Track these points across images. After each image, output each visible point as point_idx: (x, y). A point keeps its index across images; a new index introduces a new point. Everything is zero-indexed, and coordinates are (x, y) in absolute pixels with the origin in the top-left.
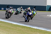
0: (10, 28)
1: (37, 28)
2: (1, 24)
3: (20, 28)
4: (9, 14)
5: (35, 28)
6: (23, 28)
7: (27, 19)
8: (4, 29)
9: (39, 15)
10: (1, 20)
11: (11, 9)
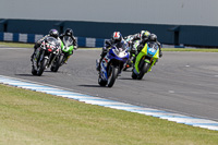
0: (70, 122)
1: (188, 121)
2: (34, 102)
3: (114, 121)
4: (44, 59)
5: (179, 120)
6: (125, 120)
7: (108, 77)
8: (44, 124)
9: (193, 66)
10: (33, 88)
11: (56, 36)
